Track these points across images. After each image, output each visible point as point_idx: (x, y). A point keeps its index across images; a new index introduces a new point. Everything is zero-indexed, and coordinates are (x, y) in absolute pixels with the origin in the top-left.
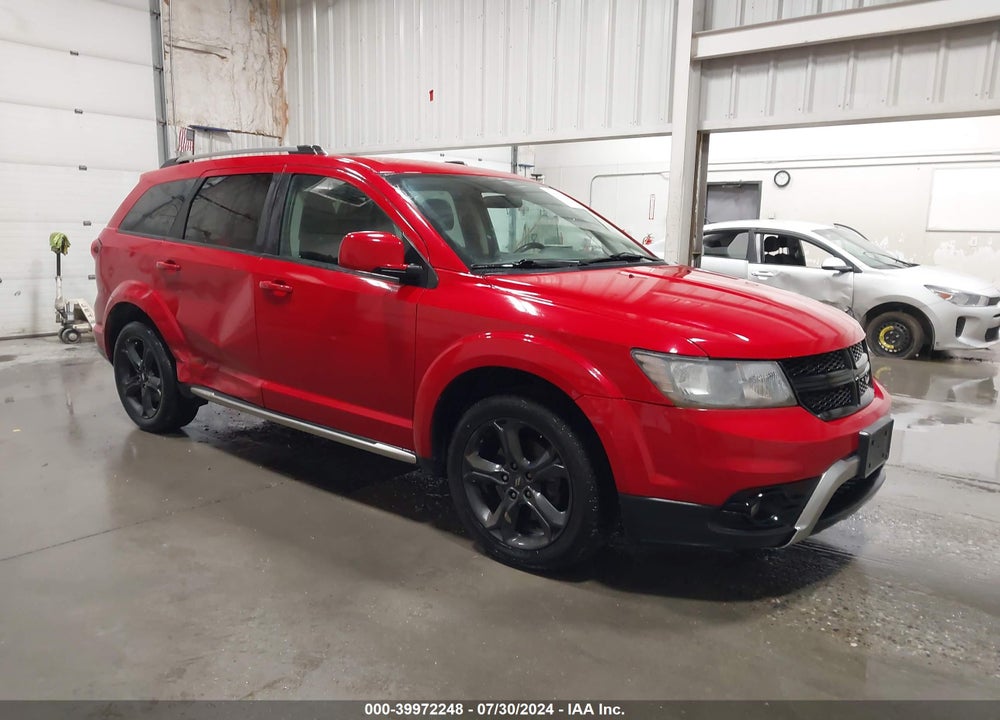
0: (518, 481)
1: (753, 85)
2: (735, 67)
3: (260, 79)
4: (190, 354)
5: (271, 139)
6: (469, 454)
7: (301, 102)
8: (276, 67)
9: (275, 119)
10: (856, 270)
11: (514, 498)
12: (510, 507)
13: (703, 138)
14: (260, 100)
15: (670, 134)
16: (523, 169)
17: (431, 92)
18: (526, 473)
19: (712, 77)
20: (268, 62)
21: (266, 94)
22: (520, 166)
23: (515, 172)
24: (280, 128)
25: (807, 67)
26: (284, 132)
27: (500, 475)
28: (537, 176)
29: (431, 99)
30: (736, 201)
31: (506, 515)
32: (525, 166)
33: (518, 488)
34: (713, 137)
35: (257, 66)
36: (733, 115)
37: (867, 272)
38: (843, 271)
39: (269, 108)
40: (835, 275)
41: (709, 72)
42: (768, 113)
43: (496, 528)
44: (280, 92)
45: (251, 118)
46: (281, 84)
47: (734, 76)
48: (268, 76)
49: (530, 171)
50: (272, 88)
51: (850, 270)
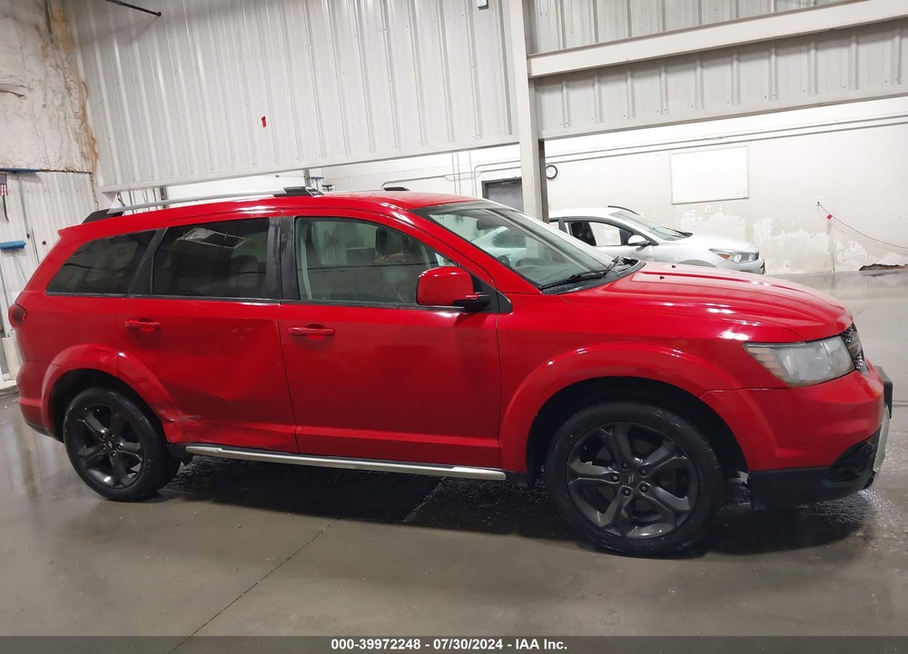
0: (631, 478)
1: (581, 96)
2: (564, 83)
3: (62, 114)
4: (180, 413)
5: (81, 176)
6: (572, 462)
7: (112, 136)
8: (77, 102)
9: (83, 155)
10: (654, 244)
11: (629, 495)
12: (625, 504)
13: (541, 144)
14: (66, 137)
15: (518, 143)
16: (314, 181)
17: (264, 119)
18: (640, 470)
19: (544, 91)
20: (67, 97)
21: (70, 130)
22: (313, 178)
23: (309, 185)
24: (89, 162)
25: (626, 81)
26: (94, 167)
27: (610, 476)
28: (328, 186)
29: (264, 125)
30: (514, 194)
31: (623, 510)
32: (316, 179)
33: (633, 485)
34: (546, 143)
35: (57, 103)
36: (567, 124)
37: (662, 244)
38: (644, 246)
39: (74, 142)
40: (638, 249)
41: (541, 88)
42: (598, 120)
43: (614, 524)
44: (84, 125)
45: (58, 156)
46: (84, 117)
47: (565, 90)
48: (69, 110)
49: (320, 183)
50: (75, 123)
51: (649, 244)
